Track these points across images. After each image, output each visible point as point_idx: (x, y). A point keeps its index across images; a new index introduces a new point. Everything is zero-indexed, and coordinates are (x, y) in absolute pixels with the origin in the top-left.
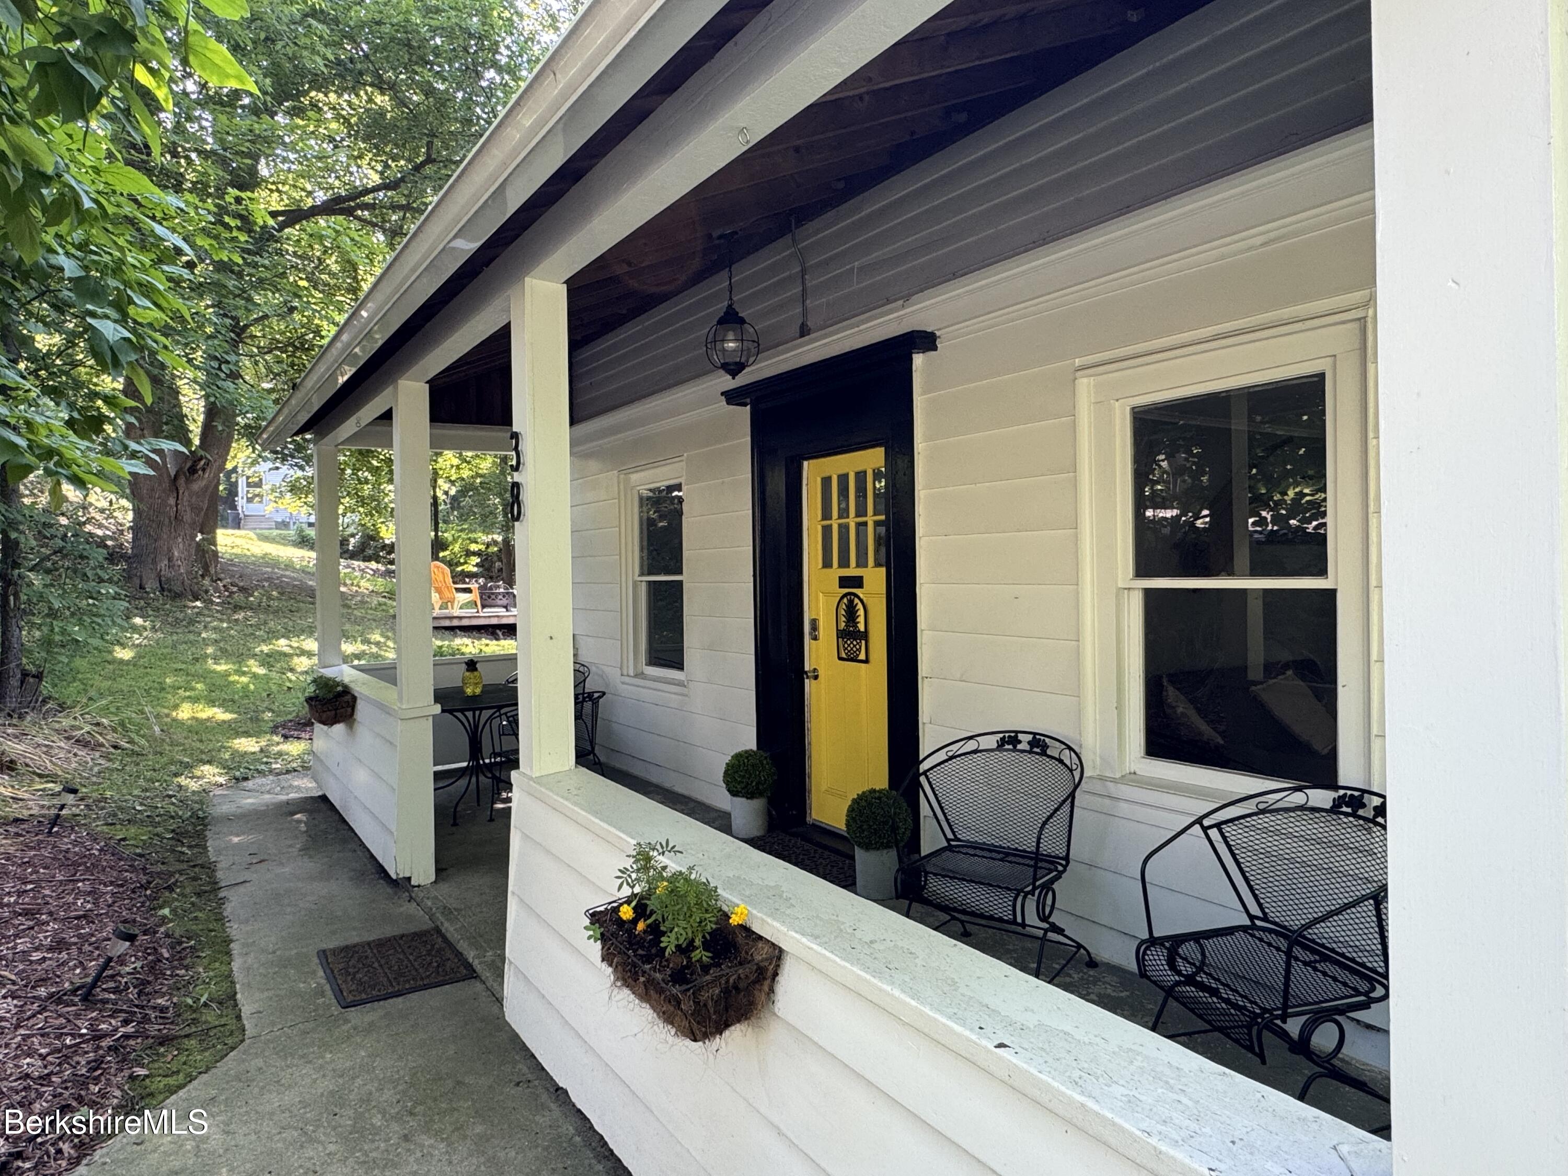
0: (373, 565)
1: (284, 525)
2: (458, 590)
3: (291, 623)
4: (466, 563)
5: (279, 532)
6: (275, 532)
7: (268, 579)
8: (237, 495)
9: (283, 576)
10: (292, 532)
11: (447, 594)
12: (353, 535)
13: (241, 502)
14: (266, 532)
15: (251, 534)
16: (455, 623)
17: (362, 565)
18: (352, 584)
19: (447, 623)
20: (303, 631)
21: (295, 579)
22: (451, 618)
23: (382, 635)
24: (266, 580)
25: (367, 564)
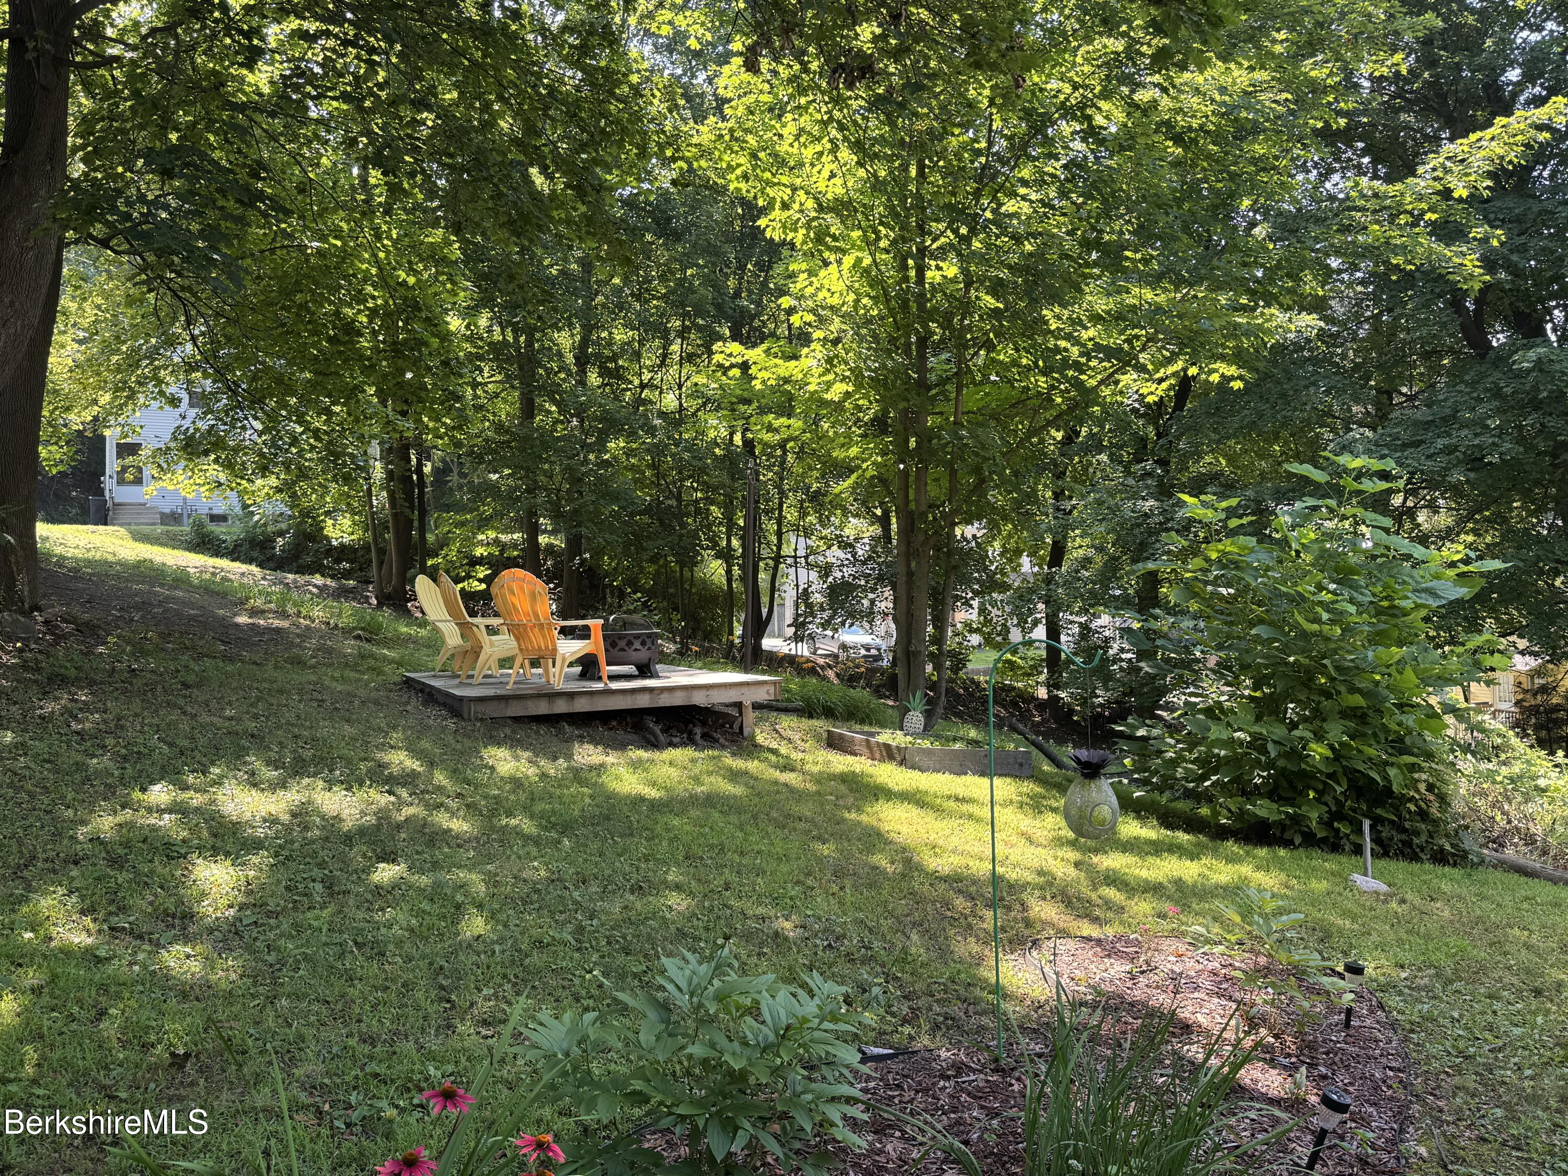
0: (318, 580)
1: (173, 518)
2: (565, 632)
3: (184, 726)
4: (468, 576)
5: (165, 528)
6: (160, 529)
7: (144, 606)
8: (104, 474)
9: (168, 599)
10: (188, 529)
11: (537, 640)
12: (281, 534)
13: (109, 483)
14: (146, 529)
15: (122, 531)
16: (561, 707)
17: (301, 579)
18: (299, 614)
19: (542, 708)
20: (215, 753)
21: (191, 605)
22: (553, 696)
23: (415, 752)
24: (138, 607)
25: (307, 578)
